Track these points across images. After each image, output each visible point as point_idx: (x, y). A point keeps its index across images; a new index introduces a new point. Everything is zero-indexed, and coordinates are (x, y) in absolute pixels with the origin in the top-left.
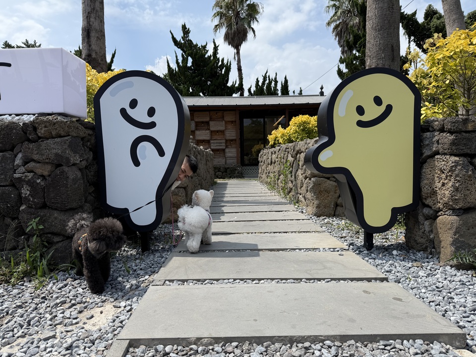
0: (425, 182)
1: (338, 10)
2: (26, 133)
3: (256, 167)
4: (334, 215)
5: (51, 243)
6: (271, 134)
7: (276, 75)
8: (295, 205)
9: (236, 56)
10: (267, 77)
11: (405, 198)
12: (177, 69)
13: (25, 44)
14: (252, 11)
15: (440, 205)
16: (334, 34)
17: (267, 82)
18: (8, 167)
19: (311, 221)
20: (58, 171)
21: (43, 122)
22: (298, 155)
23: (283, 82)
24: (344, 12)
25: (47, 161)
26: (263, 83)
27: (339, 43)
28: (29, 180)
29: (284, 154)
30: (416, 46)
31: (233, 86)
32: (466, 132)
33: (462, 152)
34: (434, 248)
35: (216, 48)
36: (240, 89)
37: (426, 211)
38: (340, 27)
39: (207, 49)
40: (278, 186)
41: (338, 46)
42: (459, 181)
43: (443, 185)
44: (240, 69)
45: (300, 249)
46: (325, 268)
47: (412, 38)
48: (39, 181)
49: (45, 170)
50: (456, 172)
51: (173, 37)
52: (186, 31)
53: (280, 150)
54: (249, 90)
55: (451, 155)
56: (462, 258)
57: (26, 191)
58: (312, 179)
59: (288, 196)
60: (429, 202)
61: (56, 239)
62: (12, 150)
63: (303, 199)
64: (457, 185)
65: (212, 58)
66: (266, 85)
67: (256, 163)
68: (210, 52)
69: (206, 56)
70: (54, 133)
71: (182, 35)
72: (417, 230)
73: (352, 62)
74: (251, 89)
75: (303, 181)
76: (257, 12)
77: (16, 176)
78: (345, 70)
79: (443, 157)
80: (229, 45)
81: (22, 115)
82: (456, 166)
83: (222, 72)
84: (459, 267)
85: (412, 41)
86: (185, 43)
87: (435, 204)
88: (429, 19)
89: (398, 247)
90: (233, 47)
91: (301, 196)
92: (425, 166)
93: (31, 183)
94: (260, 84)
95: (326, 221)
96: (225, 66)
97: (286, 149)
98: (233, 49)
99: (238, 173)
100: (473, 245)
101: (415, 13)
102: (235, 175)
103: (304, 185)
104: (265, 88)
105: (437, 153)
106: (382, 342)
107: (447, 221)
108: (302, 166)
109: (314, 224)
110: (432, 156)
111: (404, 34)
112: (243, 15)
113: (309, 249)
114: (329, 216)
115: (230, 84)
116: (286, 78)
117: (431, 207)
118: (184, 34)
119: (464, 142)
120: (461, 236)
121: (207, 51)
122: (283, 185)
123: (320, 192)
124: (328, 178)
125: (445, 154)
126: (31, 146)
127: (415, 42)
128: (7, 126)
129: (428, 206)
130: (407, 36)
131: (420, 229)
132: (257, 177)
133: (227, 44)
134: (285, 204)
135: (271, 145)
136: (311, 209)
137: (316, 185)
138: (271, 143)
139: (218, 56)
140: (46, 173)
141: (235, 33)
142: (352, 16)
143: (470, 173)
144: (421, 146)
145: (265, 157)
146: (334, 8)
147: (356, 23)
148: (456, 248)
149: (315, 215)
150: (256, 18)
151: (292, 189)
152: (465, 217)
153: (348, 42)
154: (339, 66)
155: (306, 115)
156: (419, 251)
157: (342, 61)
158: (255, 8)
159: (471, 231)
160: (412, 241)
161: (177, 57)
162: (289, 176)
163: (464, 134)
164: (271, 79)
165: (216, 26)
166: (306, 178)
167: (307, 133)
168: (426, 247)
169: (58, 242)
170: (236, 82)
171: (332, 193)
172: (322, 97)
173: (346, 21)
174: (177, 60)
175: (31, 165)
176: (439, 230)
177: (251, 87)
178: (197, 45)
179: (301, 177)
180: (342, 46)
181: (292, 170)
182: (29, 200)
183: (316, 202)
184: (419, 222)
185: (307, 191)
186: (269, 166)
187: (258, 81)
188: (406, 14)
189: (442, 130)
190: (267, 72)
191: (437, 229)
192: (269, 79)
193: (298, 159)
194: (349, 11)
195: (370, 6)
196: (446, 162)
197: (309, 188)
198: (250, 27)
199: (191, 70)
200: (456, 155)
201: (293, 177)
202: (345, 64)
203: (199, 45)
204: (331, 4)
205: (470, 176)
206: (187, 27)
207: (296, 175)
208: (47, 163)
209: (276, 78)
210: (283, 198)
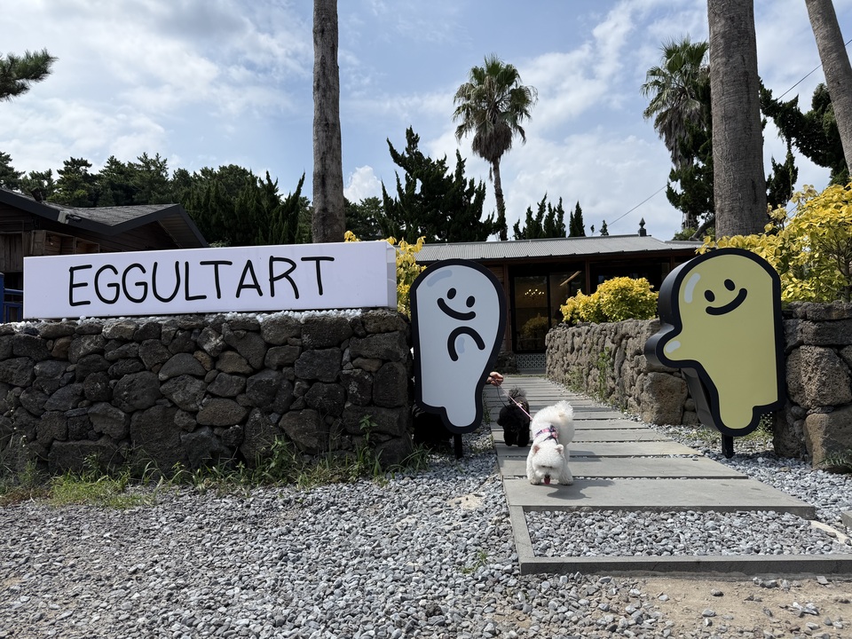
0: (791, 376)
1: (664, 89)
2: (353, 329)
3: (541, 355)
4: (681, 424)
5: (379, 443)
6: (565, 304)
7: (561, 202)
8: (623, 412)
9: (493, 173)
10: (547, 205)
11: (770, 396)
12: (398, 199)
13: (142, 160)
14: (519, 100)
15: (808, 403)
16: (658, 129)
17: (547, 213)
18: (335, 363)
19: (650, 430)
20: (386, 367)
21: (372, 317)
22: (624, 341)
23: (574, 213)
24: (674, 94)
25: (376, 356)
26: (540, 216)
27: (667, 144)
28: (357, 376)
29: (599, 338)
30: (801, 152)
31: (489, 221)
32: (830, 321)
33: (826, 343)
34: (806, 453)
35: (461, 165)
36: (501, 226)
37: (794, 410)
38: (669, 117)
39: (446, 165)
40: (588, 385)
41: (666, 149)
42: (825, 374)
43: (810, 379)
44: (499, 195)
45: (646, 456)
46: (679, 470)
47: (794, 140)
48: (366, 377)
49: (373, 366)
50: (822, 365)
51: (392, 149)
52: (412, 139)
53: (589, 331)
54: (516, 228)
55: (816, 346)
56: (834, 460)
57: (353, 388)
58: (649, 374)
59: (608, 400)
60: (797, 399)
61: (383, 438)
62: (339, 346)
63: (634, 403)
64: (824, 379)
65: (454, 179)
66: (544, 219)
67: (540, 349)
68: (451, 170)
69: (445, 177)
70: (383, 328)
71: (407, 145)
72: (786, 433)
73: (692, 178)
74: (519, 225)
75: (635, 377)
76: (527, 101)
77: (345, 372)
78: (679, 191)
79: (808, 348)
80: (481, 157)
81: (345, 309)
82: (821, 358)
83: (470, 200)
84: (832, 470)
85: (793, 144)
86: (411, 157)
87: (803, 401)
88: (821, 108)
89: (766, 454)
90: (489, 159)
91: (631, 399)
92: (790, 357)
93: (360, 380)
94: (534, 217)
95: (671, 430)
96: (476, 192)
97: (602, 330)
98: (487, 162)
99: (510, 365)
100: (847, 445)
101: (796, 101)
102: (505, 369)
103: (638, 383)
104: (544, 225)
105: (802, 343)
106: (738, 512)
107: (817, 419)
108: (632, 356)
109: (655, 431)
110: (797, 346)
111: (779, 134)
112: (503, 108)
113: (658, 456)
114: (674, 424)
115: (483, 219)
116: (578, 206)
117: (799, 406)
118: (410, 144)
119: (828, 331)
120: (832, 435)
121: (447, 169)
122: (599, 384)
123: (661, 392)
124: (671, 373)
125: (810, 345)
126: (360, 341)
127: (798, 145)
128: (337, 322)
129: (797, 404)
130: (784, 138)
131: (789, 432)
132: (544, 371)
133: (479, 154)
134: (607, 410)
135: (567, 322)
136: (649, 415)
137: (655, 382)
138: (567, 317)
139: (464, 176)
140: (374, 369)
141: (491, 138)
142: (687, 99)
143: (838, 365)
144: (784, 335)
145: (559, 342)
146: (656, 87)
147: (696, 109)
148: (827, 450)
149: (655, 423)
150: (526, 112)
151: (614, 389)
152: (835, 414)
153: (682, 145)
154: (669, 184)
155: (625, 276)
156: (790, 458)
157: (674, 176)
158: (524, 95)
159: (844, 429)
160: (781, 447)
161: (398, 180)
162: (609, 370)
163: (828, 323)
164: (553, 208)
165: (460, 128)
166: (639, 372)
167: (628, 305)
168: (798, 453)
169: (385, 441)
170: (493, 215)
171: (677, 393)
172: (643, 238)
173: (677, 108)
174: (399, 185)
175: (359, 361)
176: (810, 431)
177: (518, 223)
178: (429, 160)
179: (629, 372)
180: (672, 149)
181: (614, 362)
182: (357, 397)
183: (656, 406)
184: (787, 424)
185: (642, 391)
186: (568, 354)
187: (529, 213)
188: (781, 103)
189: (805, 318)
190: (545, 197)
191: (807, 430)
192: (550, 209)
193: (623, 347)
194: (683, 91)
195: (716, 127)
196: (810, 353)
197: (645, 387)
198: (516, 126)
199: (421, 199)
200: (821, 346)
201: (616, 371)
202: (679, 181)
203: (434, 160)
204: (651, 81)
205: (838, 369)
206: (415, 133)
207: (622, 368)
208: (375, 359)
209: (560, 207)
210: (600, 402)
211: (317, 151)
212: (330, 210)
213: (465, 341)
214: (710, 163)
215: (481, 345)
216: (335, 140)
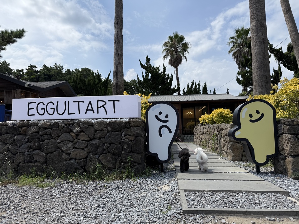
0: (280, 144)
1: (235, 44)
2: (125, 125)
3: (192, 135)
4: (241, 161)
5: (134, 166)
6: (201, 118)
7: (199, 82)
8: (221, 156)
9: (176, 72)
10: (194, 83)
11: (272, 151)
12: (143, 80)
13: (55, 66)
14: (185, 47)
15: (286, 154)
16: (233, 57)
17: (194, 86)
18: (119, 137)
19: (230, 163)
20: (137, 139)
21: (132, 121)
22: (221, 131)
23: (204, 86)
24: (239, 45)
26: (192, 87)
27: (236, 63)
28: (127, 142)
29: (212, 130)
30: (283, 66)
31: (174, 88)
32: (293, 125)
33: (292, 133)
34: (286, 172)
35: (164, 69)
36: (178, 90)
37: (281, 156)
38: (237, 53)
40: (208, 146)
41: (236, 64)
42: (292, 144)
43: (287, 146)
44: (178, 79)
45: (229, 172)
46: (240, 177)
47: (281, 62)
48: (130, 142)
49: (132, 138)
50: (291, 141)
51: (141, 63)
52: (148, 60)
53: (209, 127)
54: (184, 91)
55: (289, 134)
56: (296, 175)
57: (125, 146)
58: (230, 143)
59: (216, 152)
60: (282, 153)
61: (135, 164)
62: (120, 131)
63: (225, 153)
64: (291, 146)
65: (162, 74)
66: (193, 88)
67: (192, 133)
68: (161, 70)
69: (159, 73)
70: (136, 125)
71: (146, 62)
73: (245, 74)
75: (225, 144)
76: (188, 47)
77: (122, 140)
78: (241, 79)
79: (286, 135)
81: (123, 118)
82: (290, 138)
83: (167, 81)
84: (295, 179)
85: (280, 63)
86: (147, 66)
87: (284, 154)
88: (290, 51)
89: (271, 172)
90: (174, 67)
91: (224, 152)
92: (279, 138)
93: (127, 143)
94: (190, 87)
95: (238, 163)
96: (170, 78)
97: (213, 127)
98: (174, 68)
99: (181, 139)
101: (281, 48)
103: (226, 146)
104: (193, 90)
105: (283, 133)
106: (261, 193)
107: (289, 160)
108: (224, 137)
109: (232, 163)
110: (282, 134)
111: (275, 60)
112: (179, 50)
113: (233, 172)
114: (239, 161)
115: (172, 87)
116: (205, 83)
118: (147, 62)
119: (293, 129)
120: (295, 166)
121: (160, 70)
122: (212, 146)
123: (234, 149)
124: (238, 143)
125: (286, 133)
126: (128, 130)
127: (282, 64)
128: (120, 123)
129: (282, 155)
130: (277, 61)
131: (280, 164)
132: (193, 141)
133: (171, 65)
134: (215, 156)
135: (201, 124)
136: (230, 158)
137: (232, 146)
138: (201, 122)
139: (166, 73)
140: (132, 140)
141: (175, 60)
142: (243, 47)
143: (296, 141)
144: (277, 130)
145: (198, 131)
146: (233, 43)
147: (247, 51)
148: (293, 171)
149: (232, 160)
150: (187, 51)
151: (218, 148)
152: (296, 158)
153: (242, 63)
154: (237, 76)
155: (222, 108)
156: (280, 174)
157: (239, 74)
158: (187, 45)
160: (277, 170)
161: (143, 74)
162: (216, 141)
165: (164, 56)
166: (226, 142)
167: (223, 118)
168: (283, 172)
169: (136, 165)
170: (176, 86)
171: (240, 150)
172: (228, 95)
173: (240, 50)
174: (143, 75)
175: (127, 136)
177: (184, 89)
178: (154, 67)
179: (223, 142)
180: (238, 64)
181: (218, 138)
182: (126, 149)
183: (232, 154)
184: (279, 161)
185: (228, 149)
186: (202, 135)
187: (188, 85)
188: (276, 49)
189: (284, 124)
190: (194, 80)
191: (286, 164)
192: (195, 84)
193: (221, 133)
194: (242, 45)
196: (287, 137)
197: (228, 147)
198: (184, 56)
199: (150, 80)
200: (290, 134)
201: (218, 142)
202: (241, 75)
203: (155, 67)
204: (231, 41)
205: (296, 142)
206: (149, 58)
207: (220, 141)
208: (133, 136)
209: (199, 84)
210: (213, 153)
211: (115, 64)
212: (119, 84)
213: (164, 130)
214: (251, 69)
215: (170, 132)
216: (121, 60)
